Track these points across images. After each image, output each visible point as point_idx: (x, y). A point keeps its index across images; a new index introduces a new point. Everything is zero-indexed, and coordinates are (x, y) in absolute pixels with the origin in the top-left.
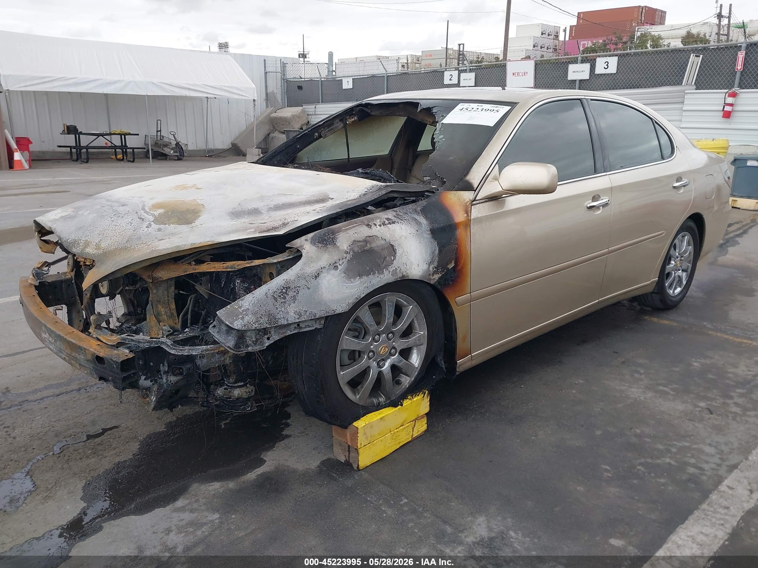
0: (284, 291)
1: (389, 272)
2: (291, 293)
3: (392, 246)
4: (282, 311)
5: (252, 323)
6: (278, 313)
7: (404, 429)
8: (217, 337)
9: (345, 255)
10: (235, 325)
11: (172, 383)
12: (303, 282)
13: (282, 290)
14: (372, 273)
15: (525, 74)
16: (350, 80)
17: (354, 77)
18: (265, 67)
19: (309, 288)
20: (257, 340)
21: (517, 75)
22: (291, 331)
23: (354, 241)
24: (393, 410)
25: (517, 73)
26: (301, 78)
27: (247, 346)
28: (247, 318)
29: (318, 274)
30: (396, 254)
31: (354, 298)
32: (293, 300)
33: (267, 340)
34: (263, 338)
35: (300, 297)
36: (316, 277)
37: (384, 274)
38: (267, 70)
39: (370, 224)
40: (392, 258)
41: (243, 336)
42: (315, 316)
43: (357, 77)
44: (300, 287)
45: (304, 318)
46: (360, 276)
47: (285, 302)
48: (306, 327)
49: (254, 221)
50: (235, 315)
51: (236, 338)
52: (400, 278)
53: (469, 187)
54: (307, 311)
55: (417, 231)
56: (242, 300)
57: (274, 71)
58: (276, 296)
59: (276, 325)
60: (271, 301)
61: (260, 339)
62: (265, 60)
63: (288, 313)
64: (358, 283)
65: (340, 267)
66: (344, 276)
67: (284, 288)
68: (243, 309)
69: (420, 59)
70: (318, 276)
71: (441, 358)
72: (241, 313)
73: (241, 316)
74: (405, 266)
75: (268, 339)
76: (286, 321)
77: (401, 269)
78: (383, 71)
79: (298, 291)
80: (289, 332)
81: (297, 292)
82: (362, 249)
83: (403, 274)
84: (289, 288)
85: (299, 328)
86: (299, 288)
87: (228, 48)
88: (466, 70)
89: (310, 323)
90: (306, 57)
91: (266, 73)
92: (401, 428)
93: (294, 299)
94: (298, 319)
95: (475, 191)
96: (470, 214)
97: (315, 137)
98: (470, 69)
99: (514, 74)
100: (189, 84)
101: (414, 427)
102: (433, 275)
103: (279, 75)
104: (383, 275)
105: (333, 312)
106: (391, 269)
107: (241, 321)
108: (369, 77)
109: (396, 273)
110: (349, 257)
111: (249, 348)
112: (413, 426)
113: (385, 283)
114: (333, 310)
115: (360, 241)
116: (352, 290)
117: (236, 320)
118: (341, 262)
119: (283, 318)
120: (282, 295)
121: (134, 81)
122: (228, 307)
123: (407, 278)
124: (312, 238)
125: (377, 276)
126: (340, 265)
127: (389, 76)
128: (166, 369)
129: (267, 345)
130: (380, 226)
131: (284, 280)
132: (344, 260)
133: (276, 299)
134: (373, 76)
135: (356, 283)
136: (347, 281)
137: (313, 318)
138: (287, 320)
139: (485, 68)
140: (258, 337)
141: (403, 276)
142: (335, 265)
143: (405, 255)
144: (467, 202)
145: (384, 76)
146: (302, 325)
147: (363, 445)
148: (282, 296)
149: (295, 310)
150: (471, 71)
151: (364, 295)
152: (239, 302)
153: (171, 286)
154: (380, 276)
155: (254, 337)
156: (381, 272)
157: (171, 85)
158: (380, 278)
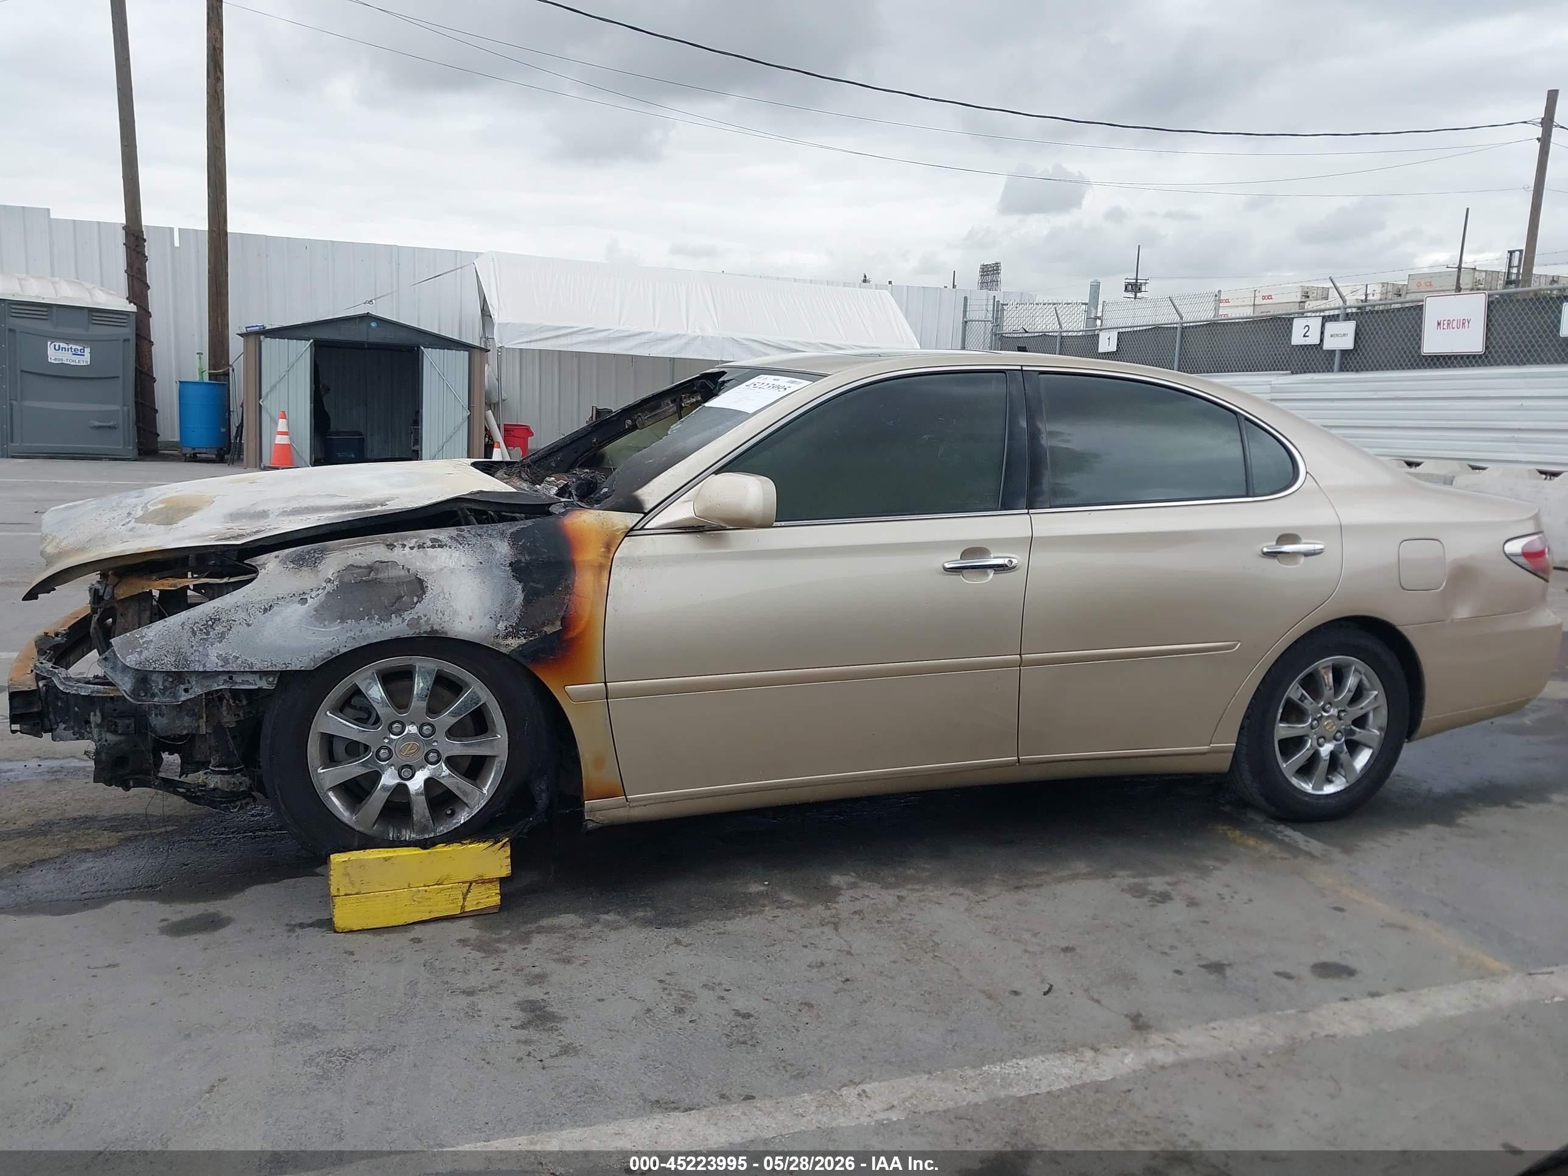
0: (210, 623)
1: (404, 620)
2: (219, 628)
3: (421, 581)
4: (199, 652)
5: (151, 661)
6: (192, 654)
7: (442, 890)
8: (111, 675)
9: (324, 584)
10: (128, 660)
11: (109, 744)
12: (244, 615)
13: (207, 621)
14: (366, 618)
15: (1464, 323)
16: (1114, 335)
17: (1121, 330)
18: (965, 311)
19: (249, 625)
20: (165, 689)
21: (1445, 327)
22: (219, 685)
23: (351, 565)
24: (416, 852)
25: (1446, 322)
26: (1026, 332)
27: (153, 695)
28: (145, 654)
29: (271, 606)
30: (425, 594)
31: (326, 650)
32: (219, 638)
33: (183, 693)
34: (177, 688)
35: (230, 636)
36: (265, 610)
37: (391, 622)
38: (970, 316)
39: (395, 544)
40: (415, 599)
41: (147, 678)
42: (252, 668)
43: (1127, 330)
44: (235, 621)
45: (233, 667)
46: (343, 620)
47: (206, 640)
48: (243, 683)
49: (244, 526)
50: (132, 647)
51: (134, 681)
52: (425, 632)
53: (635, 506)
54: (238, 658)
55: (481, 563)
56: (148, 628)
57: (983, 319)
58: (195, 629)
59: (186, 669)
60: (187, 634)
61: (172, 688)
62: (966, 299)
63: (207, 655)
64: (336, 628)
65: (310, 601)
66: (314, 615)
67: (211, 619)
68: (145, 639)
69: (1403, 293)
70: (270, 610)
71: (543, 787)
72: (141, 646)
73: (138, 650)
74: (440, 615)
75: (186, 690)
76: (201, 666)
77: (429, 619)
78: (1177, 319)
79: (231, 627)
80: (216, 685)
81: (229, 627)
82: (359, 578)
83: (432, 628)
84: (219, 619)
85: (231, 683)
86: (233, 622)
87: (999, 274)
88: (1338, 315)
89: (250, 678)
90: (1140, 290)
91: (966, 322)
92: (436, 887)
93: (222, 636)
94: (222, 666)
95: (646, 514)
96: (614, 550)
97: (627, 427)
98: (1347, 314)
99: (1439, 324)
100: (796, 342)
101: (467, 894)
102: (506, 637)
103: (990, 325)
104: (390, 624)
105: (284, 666)
106: (408, 616)
107: (137, 656)
108: (1149, 329)
109: (418, 623)
110: (330, 587)
111: (156, 699)
112: (465, 892)
113: (394, 636)
114: (285, 664)
115: (361, 567)
116: (322, 639)
117: (132, 653)
118: (314, 594)
119: (199, 661)
120: (206, 628)
121: (702, 337)
122: (128, 634)
123: (443, 636)
124: (287, 556)
125: (377, 624)
126: (311, 597)
127: (1186, 327)
128: (99, 721)
129: (183, 699)
130: (412, 548)
131: (214, 608)
132: (320, 591)
133: (194, 633)
134: (1157, 329)
135: (332, 629)
136: (317, 623)
137: (247, 669)
138: (204, 666)
139: (1372, 313)
140: (167, 684)
141: (433, 631)
142: (302, 597)
143: (444, 598)
144: (618, 530)
145: (1177, 328)
146: (236, 678)
147: (342, 893)
148: (205, 631)
149: (220, 653)
150: (1348, 317)
151: (346, 650)
152: (144, 630)
153: (145, 610)
154: (381, 625)
155: (160, 683)
156: (385, 617)
157: (765, 344)
158: (383, 627)
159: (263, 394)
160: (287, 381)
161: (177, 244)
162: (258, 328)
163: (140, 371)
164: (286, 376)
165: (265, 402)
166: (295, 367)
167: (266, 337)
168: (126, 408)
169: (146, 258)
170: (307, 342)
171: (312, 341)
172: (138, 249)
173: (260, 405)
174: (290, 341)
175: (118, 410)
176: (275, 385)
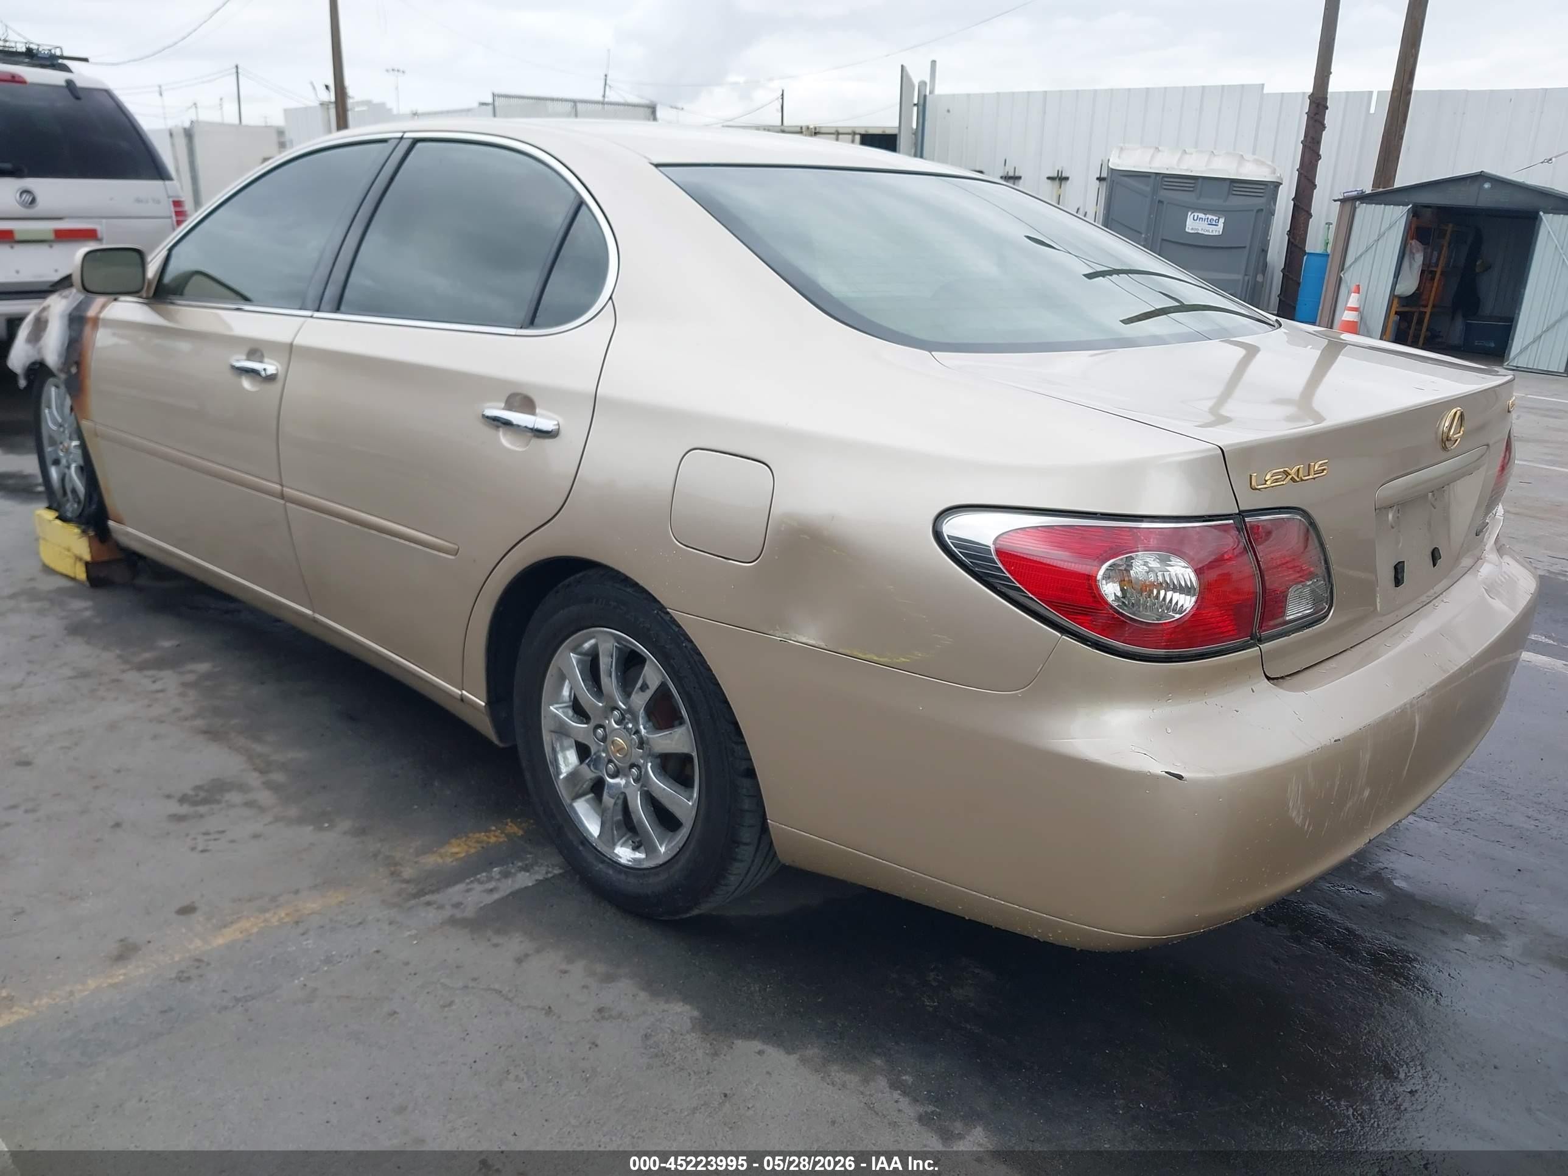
159: (1348, 263)
160: (1373, 253)
161: (1372, 111)
162: (1356, 192)
163: (1292, 243)
164: (1374, 246)
165: (1346, 275)
166: (1386, 234)
167: (1361, 203)
168: (1247, 278)
169: (1323, 127)
170: (1405, 207)
171: (1410, 206)
172: (1317, 117)
173: (1341, 277)
174: (1387, 207)
175: (1239, 280)
176: (1361, 256)
